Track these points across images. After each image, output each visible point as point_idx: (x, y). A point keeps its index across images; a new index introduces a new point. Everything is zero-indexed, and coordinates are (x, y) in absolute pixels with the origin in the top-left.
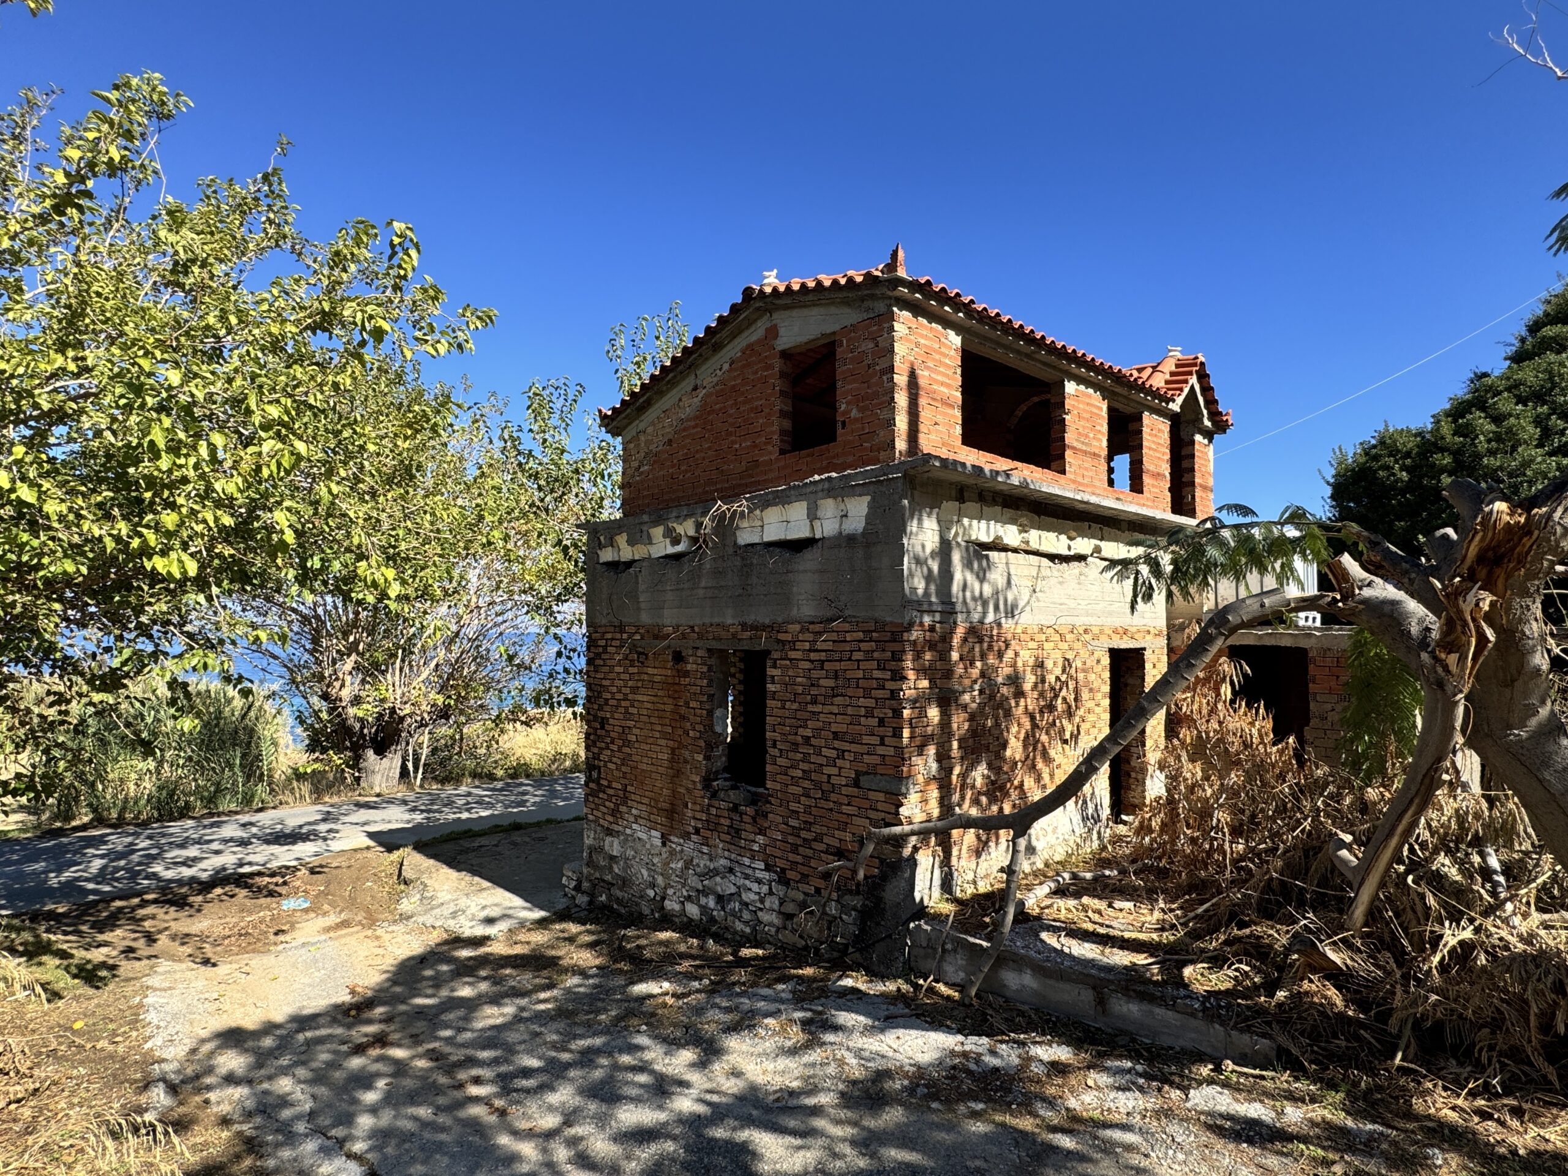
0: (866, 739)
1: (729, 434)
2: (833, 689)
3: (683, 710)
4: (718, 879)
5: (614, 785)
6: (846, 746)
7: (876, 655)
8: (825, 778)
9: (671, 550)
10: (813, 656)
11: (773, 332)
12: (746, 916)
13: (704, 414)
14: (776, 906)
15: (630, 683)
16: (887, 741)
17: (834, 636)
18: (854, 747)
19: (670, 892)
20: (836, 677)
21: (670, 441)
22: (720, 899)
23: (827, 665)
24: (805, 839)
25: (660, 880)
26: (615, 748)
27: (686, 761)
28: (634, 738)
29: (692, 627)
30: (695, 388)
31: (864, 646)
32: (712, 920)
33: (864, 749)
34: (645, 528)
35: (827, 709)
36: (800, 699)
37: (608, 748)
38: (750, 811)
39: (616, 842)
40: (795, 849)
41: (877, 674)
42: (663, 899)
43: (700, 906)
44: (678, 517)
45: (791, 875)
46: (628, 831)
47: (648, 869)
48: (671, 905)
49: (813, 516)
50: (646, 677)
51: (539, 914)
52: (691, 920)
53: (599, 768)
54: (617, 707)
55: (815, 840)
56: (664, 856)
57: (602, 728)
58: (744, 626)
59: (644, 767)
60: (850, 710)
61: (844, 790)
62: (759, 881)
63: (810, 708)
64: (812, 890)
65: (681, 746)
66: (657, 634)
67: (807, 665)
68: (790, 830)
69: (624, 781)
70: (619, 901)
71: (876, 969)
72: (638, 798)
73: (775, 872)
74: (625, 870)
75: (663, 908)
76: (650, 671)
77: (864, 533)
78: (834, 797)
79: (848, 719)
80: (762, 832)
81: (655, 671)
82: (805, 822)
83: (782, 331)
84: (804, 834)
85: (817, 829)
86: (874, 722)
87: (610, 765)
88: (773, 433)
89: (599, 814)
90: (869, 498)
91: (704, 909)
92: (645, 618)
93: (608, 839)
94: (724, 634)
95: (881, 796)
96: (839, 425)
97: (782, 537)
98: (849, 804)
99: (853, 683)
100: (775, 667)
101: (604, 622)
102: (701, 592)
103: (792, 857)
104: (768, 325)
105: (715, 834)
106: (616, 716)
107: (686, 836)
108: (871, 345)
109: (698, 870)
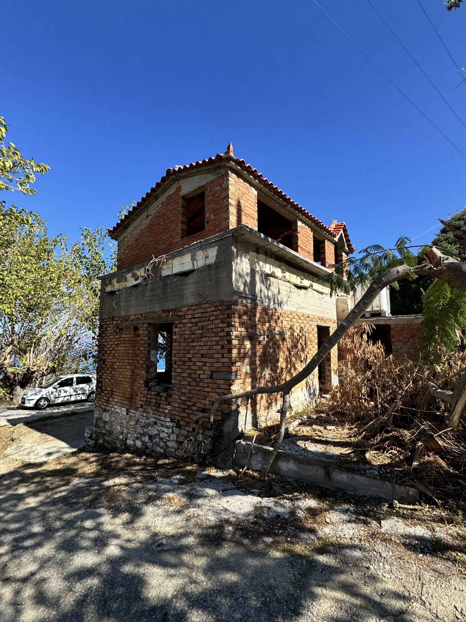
0: (215, 356)
1: (161, 233)
2: (201, 334)
3: (137, 352)
4: (150, 428)
5: (108, 389)
6: (207, 360)
7: (220, 317)
8: (197, 376)
9: (135, 283)
10: (193, 320)
11: (179, 189)
12: (162, 444)
13: (150, 227)
14: (175, 439)
15: (116, 343)
16: (225, 356)
17: (202, 310)
18: (210, 360)
19: (129, 436)
20: (203, 329)
21: (137, 239)
22: (151, 437)
23: (199, 324)
24: (188, 406)
25: (125, 431)
26: (108, 372)
27: (138, 375)
28: (116, 367)
29: (142, 315)
30: (147, 216)
31: (215, 313)
32: (147, 447)
33: (214, 360)
34: (124, 275)
35: (198, 344)
36: (187, 341)
37: (105, 373)
38: (164, 395)
39: (107, 414)
40: (184, 410)
41: (221, 325)
42: (126, 439)
43: (142, 441)
44: (137, 268)
45: (182, 423)
46: (113, 409)
47: (121, 426)
48: (130, 442)
49: (193, 259)
50: (122, 339)
51: (72, 450)
52: (138, 448)
53: (102, 382)
54: (110, 354)
55: (193, 405)
56: (127, 419)
57: (104, 364)
58: (164, 311)
59: (120, 379)
60: (209, 343)
61: (206, 381)
62: (168, 427)
63: (191, 344)
64: (191, 429)
65: (136, 368)
66: (126, 319)
67: (190, 325)
68: (182, 402)
69: (112, 387)
70: (108, 442)
71: (219, 465)
72: (117, 394)
73: (175, 422)
74: (110, 427)
75: (126, 444)
76: (124, 336)
77: (215, 263)
78: (201, 384)
79: (208, 347)
80: (169, 404)
81: (126, 336)
82: (189, 397)
83: (183, 188)
84: (188, 403)
85: (194, 400)
86: (219, 347)
87: (106, 380)
88: (178, 230)
89: (101, 403)
90: (217, 247)
91: (143, 442)
92: (123, 313)
93: (104, 414)
94: (155, 316)
95: (222, 382)
96: (206, 223)
97: (181, 270)
98: (208, 387)
99: (210, 331)
100: (176, 327)
101: (106, 317)
102: (146, 299)
103: (182, 414)
104: (177, 186)
105: (149, 407)
106: (110, 358)
107: (137, 409)
108: (219, 188)
109: (141, 424)
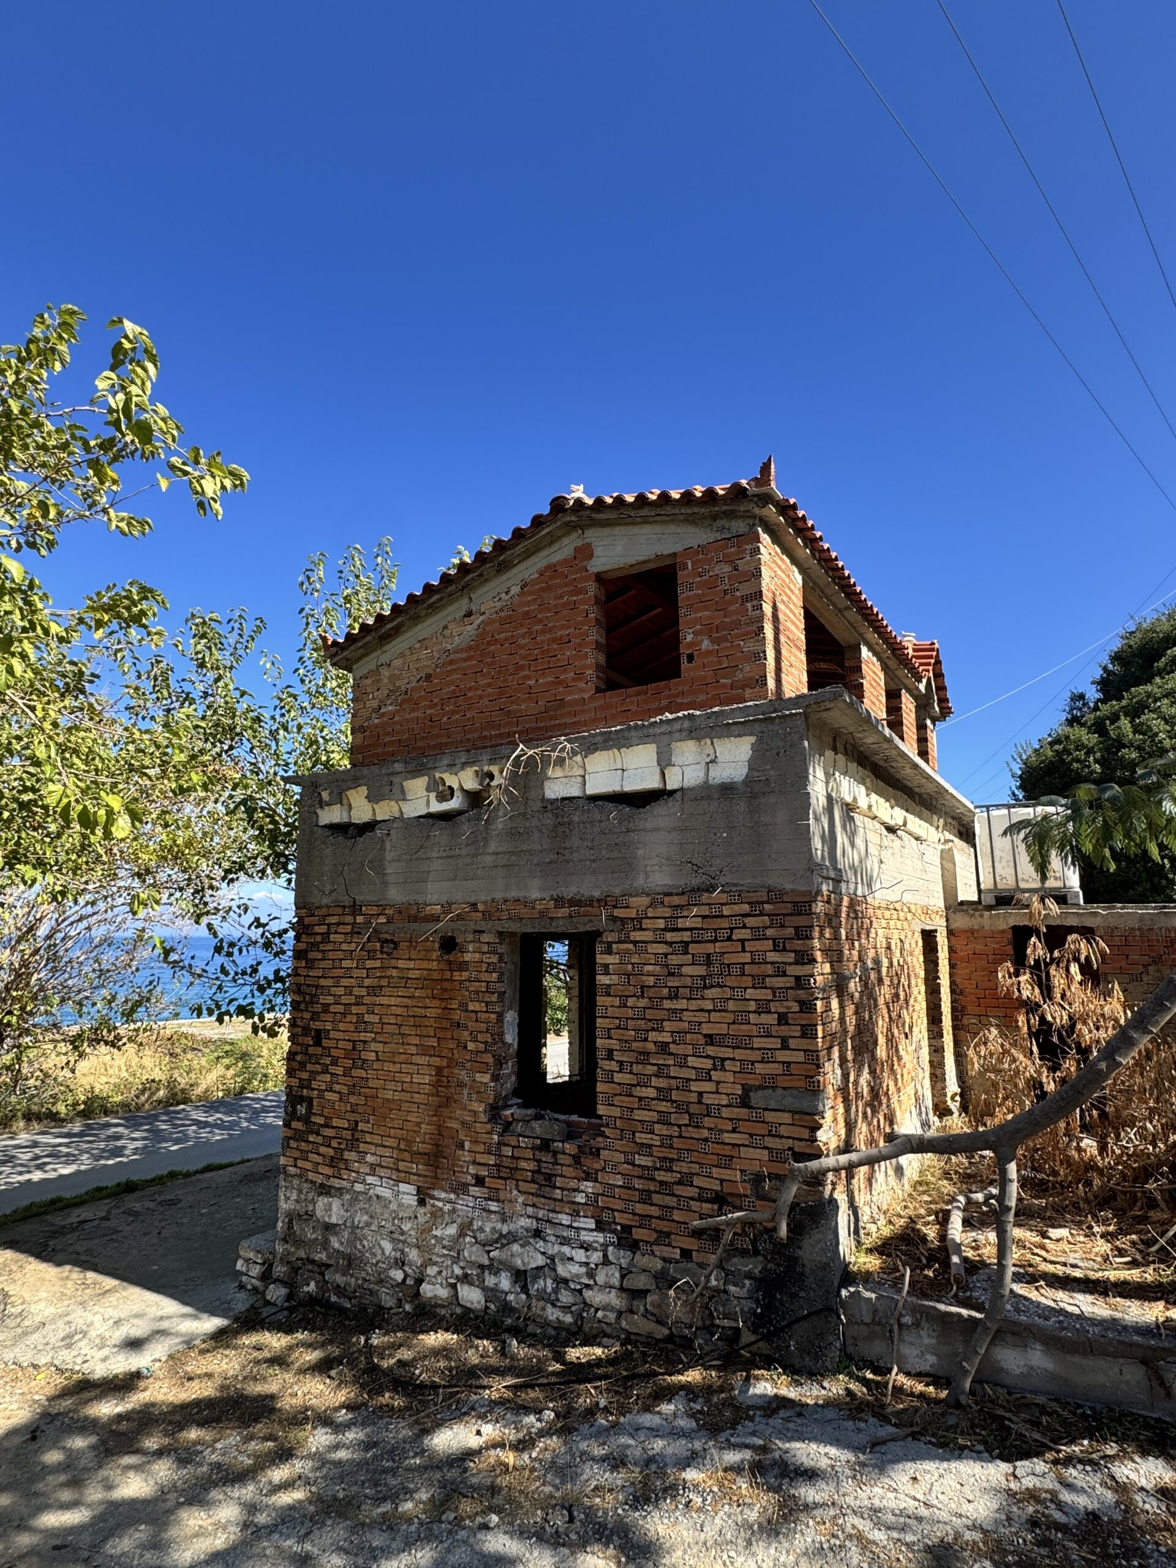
0: (758, 1043)
1: (519, 668)
2: (703, 978)
3: (456, 1016)
4: (516, 1247)
5: (335, 1122)
6: (727, 1053)
7: (770, 932)
8: (694, 1097)
9: (436, 807)
10: (669, 936)
11: (585, 552)
12: (565, 1297)
13: (480, 646)
14: (615, 1281)
15: (367, 982)
16: (792, 1043)
17: (705, 911)
18: (739, 1054)
19: (431, 1271)
20: (708, 962)
21: (428, 677)
22: (521, 1277)
23: (692, 948)
24: (661, 1183)
25: (413, 1255)
26: (339, 1071)
27: (461, 1085)
28: (372, 1056)
29: (474, 905)
30: (469, 614)
31: (750, 922)
32: (506, 1308)
33: (756, 1055)
34: (396, 780)
35: (694, 1005)
36: (651, 993)
37: (325, 1071)
38: (570, 1148)
39: (336, 1204)
40: (646, 1197)
41: (772, 957)
42: (419, 1281)
43: (485, 1289)
44: (451, 766)
45: (638, 1234)
46: (358, 1187)
47: (393, 1240)
48: (433, 1290)
49: (664, 762)
50: (395, 973)
51: (211, 1324)
52: (468, 1310)
53: (310, 1101)
54: (344, 1015)
55: (679, 1183)
56: (422, 1219)
57: (318, 1043)
58: (559, 901)
59: (389, 1095)
60: (731, 1006)
61: (726, 1113)
62: (586, 1247)
63: (667, 1004)
64: (677, 1254)
65: (452, 1063)
66: (414, 915)
67: (661, 949)
68: (638, 1171)
69: (352, 1117)
70: (339, 1290)
71: (797, 1363)
72: (377, 1139)
73: (614, 1231)
74: (351, 1243)
75: (418, 1294)
76: (401, 964)
77: (748, 781)
78: (707, 1122)
79: (729, 1017)
80: (588, 1176)
81: (411, 965)
82: (663, 1159)
83: (598, 552)
84: (661, 1176)
85: (684, 1167)
86: (772, 1019)
87: (329, 1095)
88: (585, 667)
89: (308, 1165)
90: (753, 739)
91: (492, 1294)
92: (395, 895)
93: (323, 1201)
94: (524, 912)
95: (786, 1118)
96: (684, 659)
97: (617, 788)
98: (734, 1131)
99: (736, 970)
100: (609, 951)
101: (325, 901)
102: (488, 860)
103: (640, 1208)
104: (579, 543)
105: (511, 1184)
106: (341, 1026)
107: (461, 1189)
108: (727, 568)
109: (481, 1237)
